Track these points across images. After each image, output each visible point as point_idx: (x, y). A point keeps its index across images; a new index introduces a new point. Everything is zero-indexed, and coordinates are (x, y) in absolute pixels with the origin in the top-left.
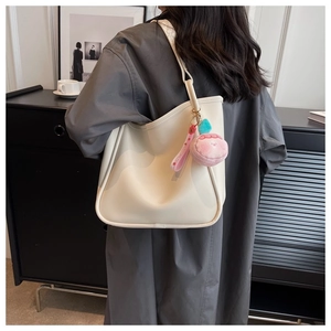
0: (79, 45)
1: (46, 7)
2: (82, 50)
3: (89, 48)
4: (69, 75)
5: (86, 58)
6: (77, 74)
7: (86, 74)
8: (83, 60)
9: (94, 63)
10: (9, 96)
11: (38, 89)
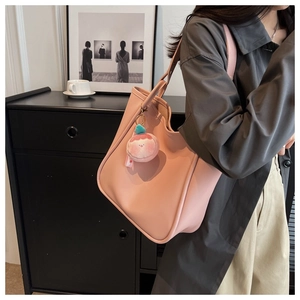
1: (54, 7)
2: (92, 49)
3: (99, 46)
4: (78, 75)
5: (96, 57)
6: (87, 74)
7: (96, 74)
8: (93, 59)
10: (9, 101)
11: (47, 91)
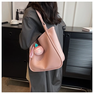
0: (18, 10)
7: (20, 18)
9: (23, 15)
11: (7, 23)
